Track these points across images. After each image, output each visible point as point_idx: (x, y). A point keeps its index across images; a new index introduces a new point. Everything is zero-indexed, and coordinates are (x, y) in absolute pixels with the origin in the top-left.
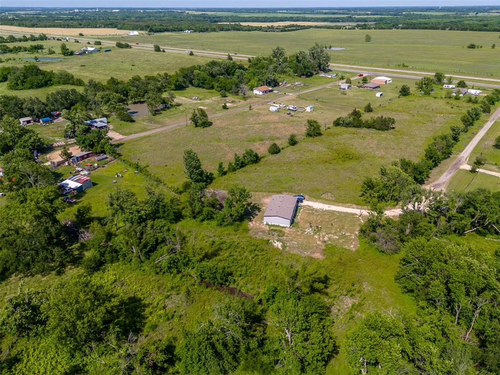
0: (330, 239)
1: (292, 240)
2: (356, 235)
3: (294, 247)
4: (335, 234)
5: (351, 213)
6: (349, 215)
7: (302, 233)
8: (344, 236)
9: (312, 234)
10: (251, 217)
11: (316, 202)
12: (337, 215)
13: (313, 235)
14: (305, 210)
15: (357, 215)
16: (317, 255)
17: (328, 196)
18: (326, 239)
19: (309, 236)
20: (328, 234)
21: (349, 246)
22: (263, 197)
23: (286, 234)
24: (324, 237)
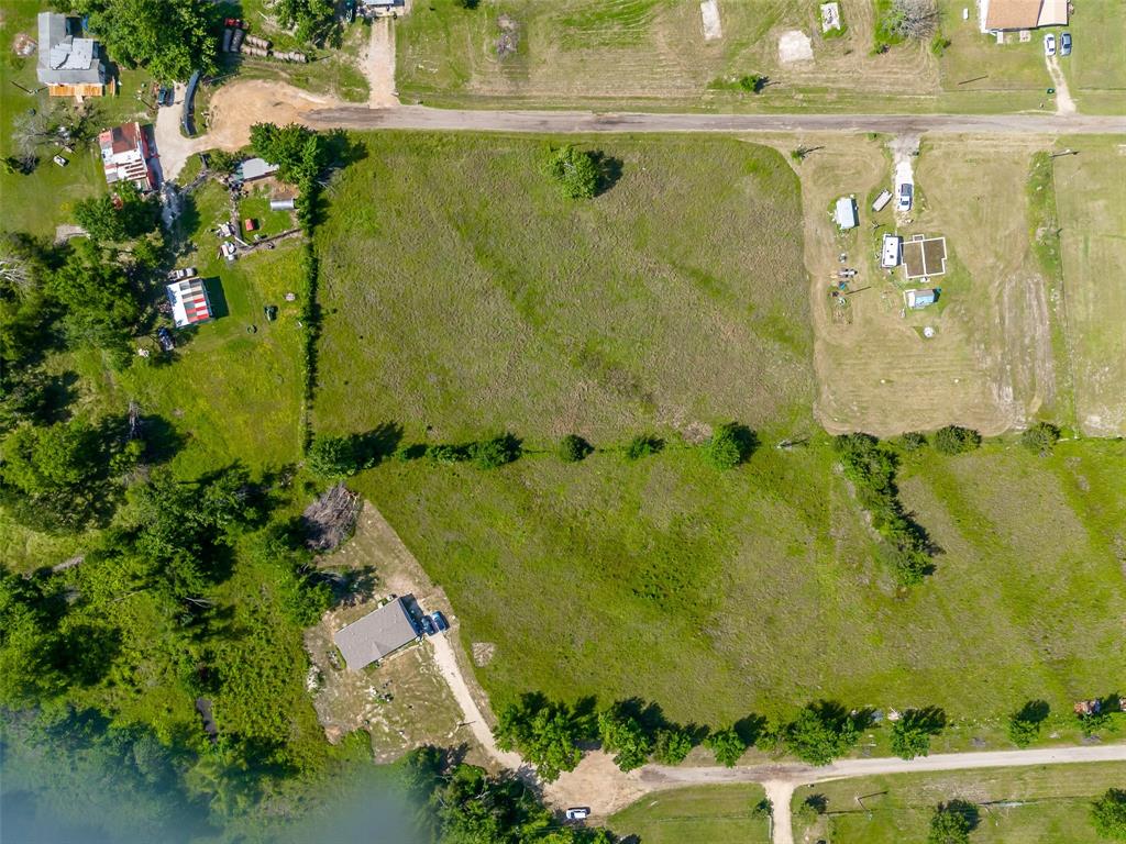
0: (378, 723)
1: (338, 687)
2: (411, 746)
3: (326, 700)
4: (392, 723)
5: (461, 710)
6: (455, 709)
7: (363, 687)
8: (394, 737)
9: (370, 699)
10: (343, 602)
11: (453, 648)
12: (441, 697)
13: (368, 702)
14: (419, 650)
15: (462, 719)
16: (332, 734)
17: (485, 651)
18: (374, 720)
19: (363, 700)
20: (386, 716)
21: (382, 752)
22: (404, 571)
23: (343, 671)
24: (374, 716)
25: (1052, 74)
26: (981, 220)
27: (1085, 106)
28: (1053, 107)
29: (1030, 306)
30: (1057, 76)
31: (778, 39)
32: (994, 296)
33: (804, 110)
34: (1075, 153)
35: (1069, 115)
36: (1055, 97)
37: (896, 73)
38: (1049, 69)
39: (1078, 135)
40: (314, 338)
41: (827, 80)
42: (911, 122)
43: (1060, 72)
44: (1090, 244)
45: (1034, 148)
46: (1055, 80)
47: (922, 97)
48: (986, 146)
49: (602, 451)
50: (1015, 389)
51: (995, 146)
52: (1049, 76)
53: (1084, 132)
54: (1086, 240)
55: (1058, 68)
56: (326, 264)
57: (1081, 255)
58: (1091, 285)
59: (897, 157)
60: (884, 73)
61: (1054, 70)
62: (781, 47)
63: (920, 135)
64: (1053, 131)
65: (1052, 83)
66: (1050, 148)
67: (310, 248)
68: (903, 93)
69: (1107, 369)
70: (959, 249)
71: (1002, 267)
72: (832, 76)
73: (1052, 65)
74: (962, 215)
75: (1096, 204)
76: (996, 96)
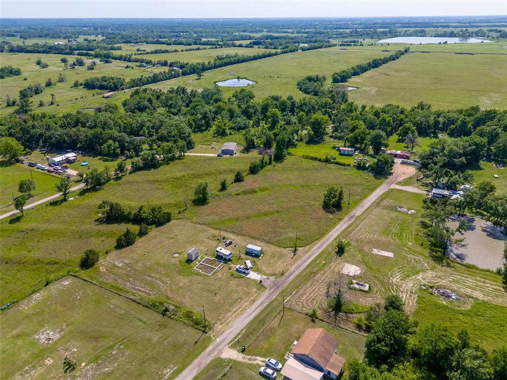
25: (254, 357)
26: (203, 291)
27: (218, 363)
28: (233, 347)
29: (143, 287)
30: (249, 359)
31: (359, 267)
32: (164, 279)
33: (315, 260)
34: (196, 343)
35: (221, 352)
36: (238, 351)
37: (310, 294)
38: (258, 358)
39: (205, 349)
40: (320, 160)
41: (325, 272)
42: (278, 288)
43: (251, 362)
44: (140, 323)
45: (218, 327)
46: (249, 357)
47: (288, 298)
48: (239, 308)
49: (232, 183)
50: (118, 267)
51: (235, 312)
52: (252, 355)
53: (203, 353)
54: (144, 323)
55: (255, 362)
56: (340, 166)
57: (141, 317)
58: (122, 312)
59: (265, 277)
60: (314, 290)
61: (256, 360)
62: (354, 266)
63: (269, 288)
64: (218, 340)
65: (248, 354)
66: (211, 334)
67: (349, 165)
68: (296, 293)
69: (78, 298)
70: (200, 277)
71: (173, 287)
72: (326, 275)
73: (259, 360)
74: (214, 285)
75: (158, 337)
76: (263, 325)
